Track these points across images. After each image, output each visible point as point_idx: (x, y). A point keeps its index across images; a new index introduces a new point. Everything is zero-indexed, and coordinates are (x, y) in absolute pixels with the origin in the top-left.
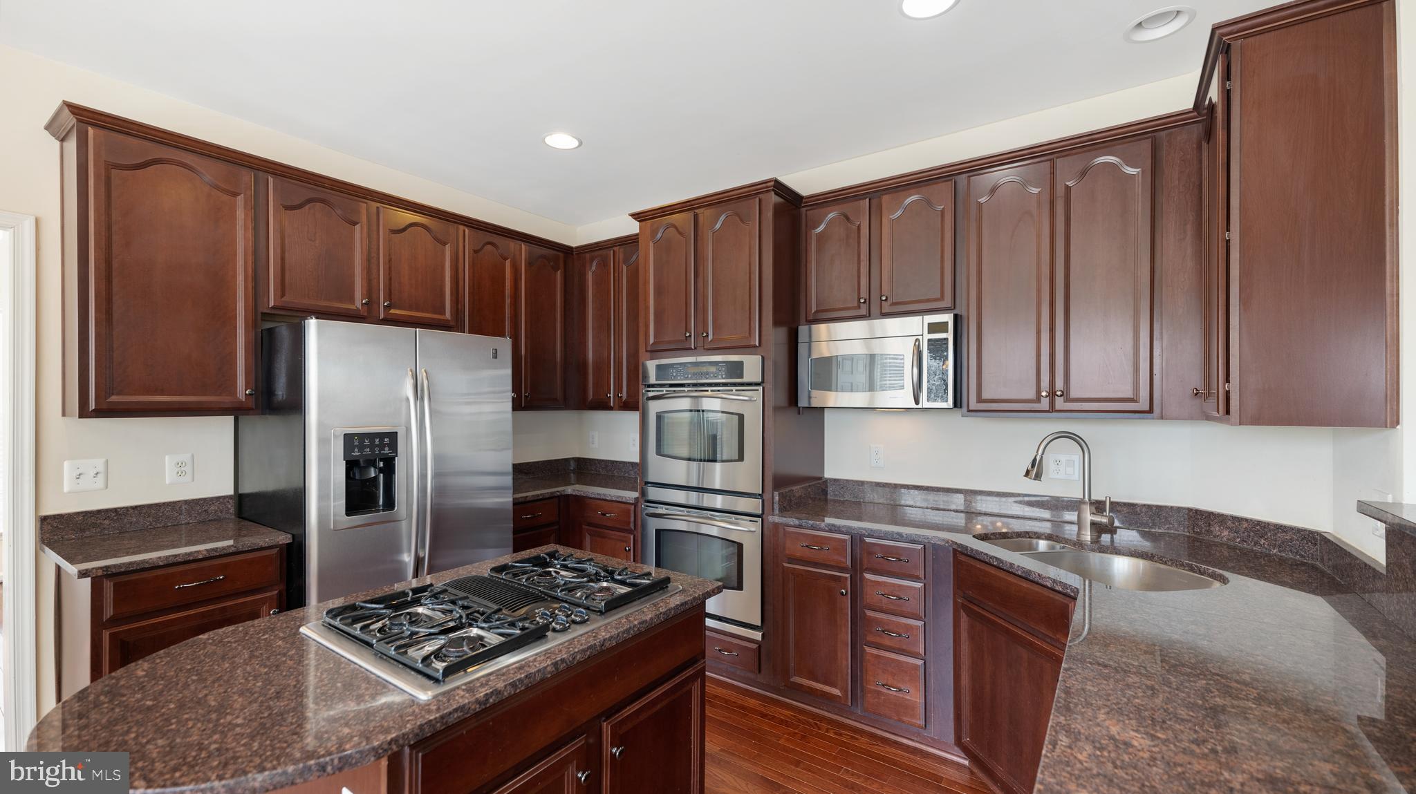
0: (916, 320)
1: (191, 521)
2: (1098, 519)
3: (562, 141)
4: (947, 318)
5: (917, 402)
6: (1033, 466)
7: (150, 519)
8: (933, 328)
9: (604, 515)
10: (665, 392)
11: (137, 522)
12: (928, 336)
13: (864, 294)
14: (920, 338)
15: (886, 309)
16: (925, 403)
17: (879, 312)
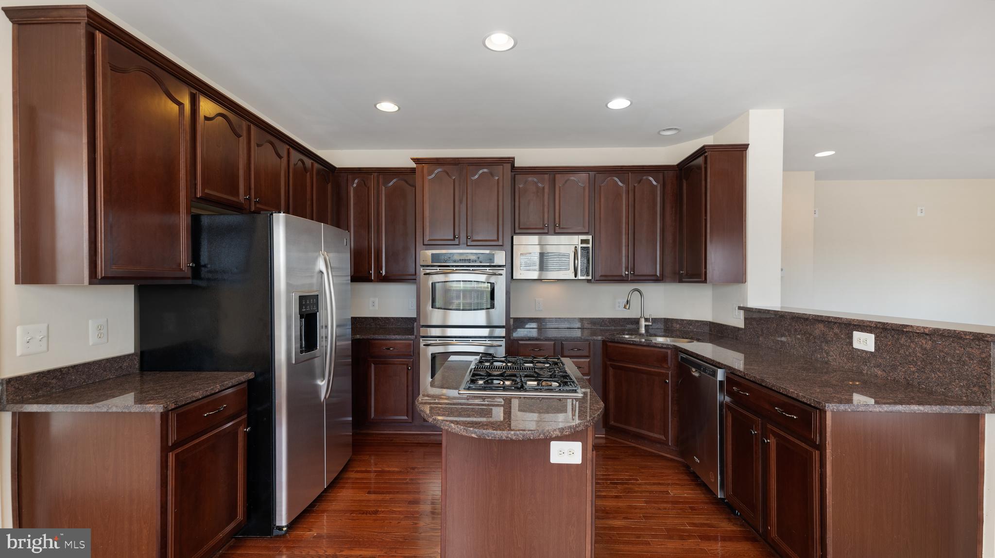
0: (576, 237)
1: (111, 377)
2: (647, 323)
3: (387, 107)
4: (590, 237)
5: (576, 276)
6: (627, 303)
7: (84, 377)
8: (583, 241)
9: (389, 349)
10: (438, 270)
11: (75, 380)
12: (581, 245)
13: (546, 222)
14: (577, 246)
15: (558, 230)
16: (580, 277)
17: (553, 231)
